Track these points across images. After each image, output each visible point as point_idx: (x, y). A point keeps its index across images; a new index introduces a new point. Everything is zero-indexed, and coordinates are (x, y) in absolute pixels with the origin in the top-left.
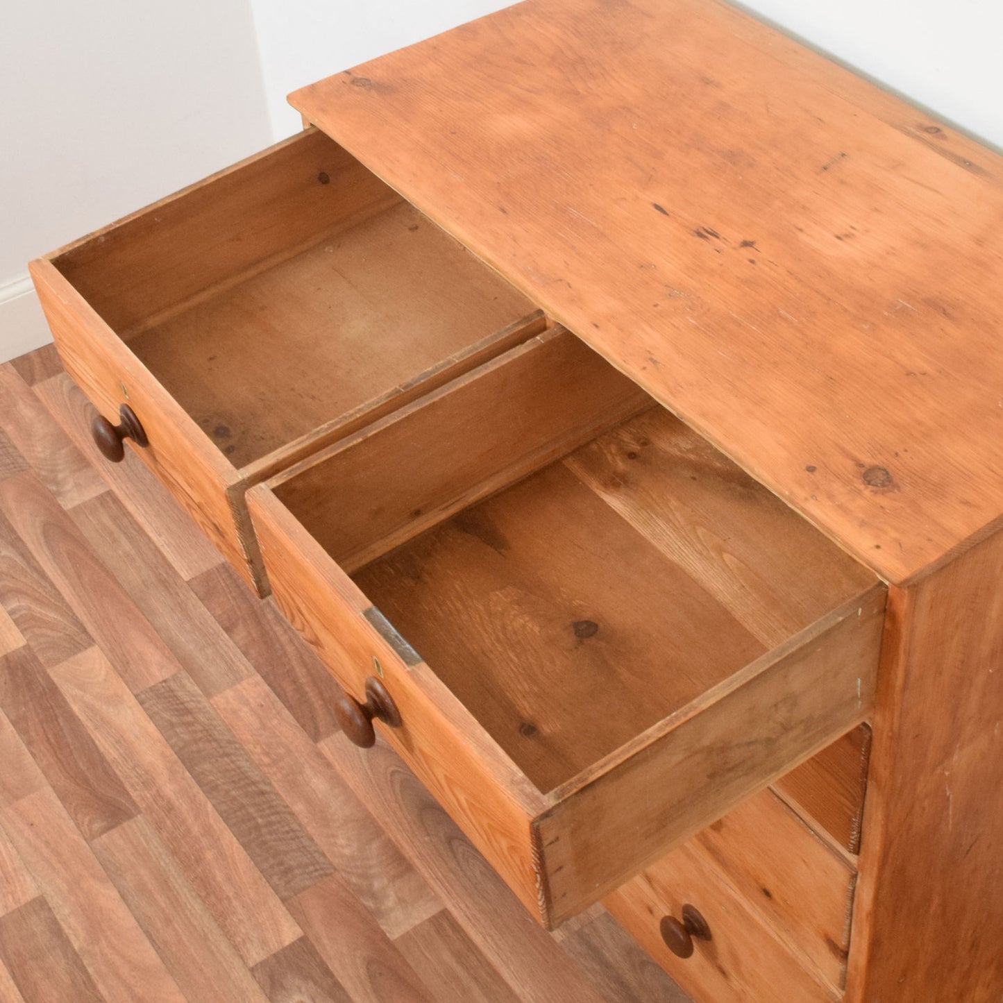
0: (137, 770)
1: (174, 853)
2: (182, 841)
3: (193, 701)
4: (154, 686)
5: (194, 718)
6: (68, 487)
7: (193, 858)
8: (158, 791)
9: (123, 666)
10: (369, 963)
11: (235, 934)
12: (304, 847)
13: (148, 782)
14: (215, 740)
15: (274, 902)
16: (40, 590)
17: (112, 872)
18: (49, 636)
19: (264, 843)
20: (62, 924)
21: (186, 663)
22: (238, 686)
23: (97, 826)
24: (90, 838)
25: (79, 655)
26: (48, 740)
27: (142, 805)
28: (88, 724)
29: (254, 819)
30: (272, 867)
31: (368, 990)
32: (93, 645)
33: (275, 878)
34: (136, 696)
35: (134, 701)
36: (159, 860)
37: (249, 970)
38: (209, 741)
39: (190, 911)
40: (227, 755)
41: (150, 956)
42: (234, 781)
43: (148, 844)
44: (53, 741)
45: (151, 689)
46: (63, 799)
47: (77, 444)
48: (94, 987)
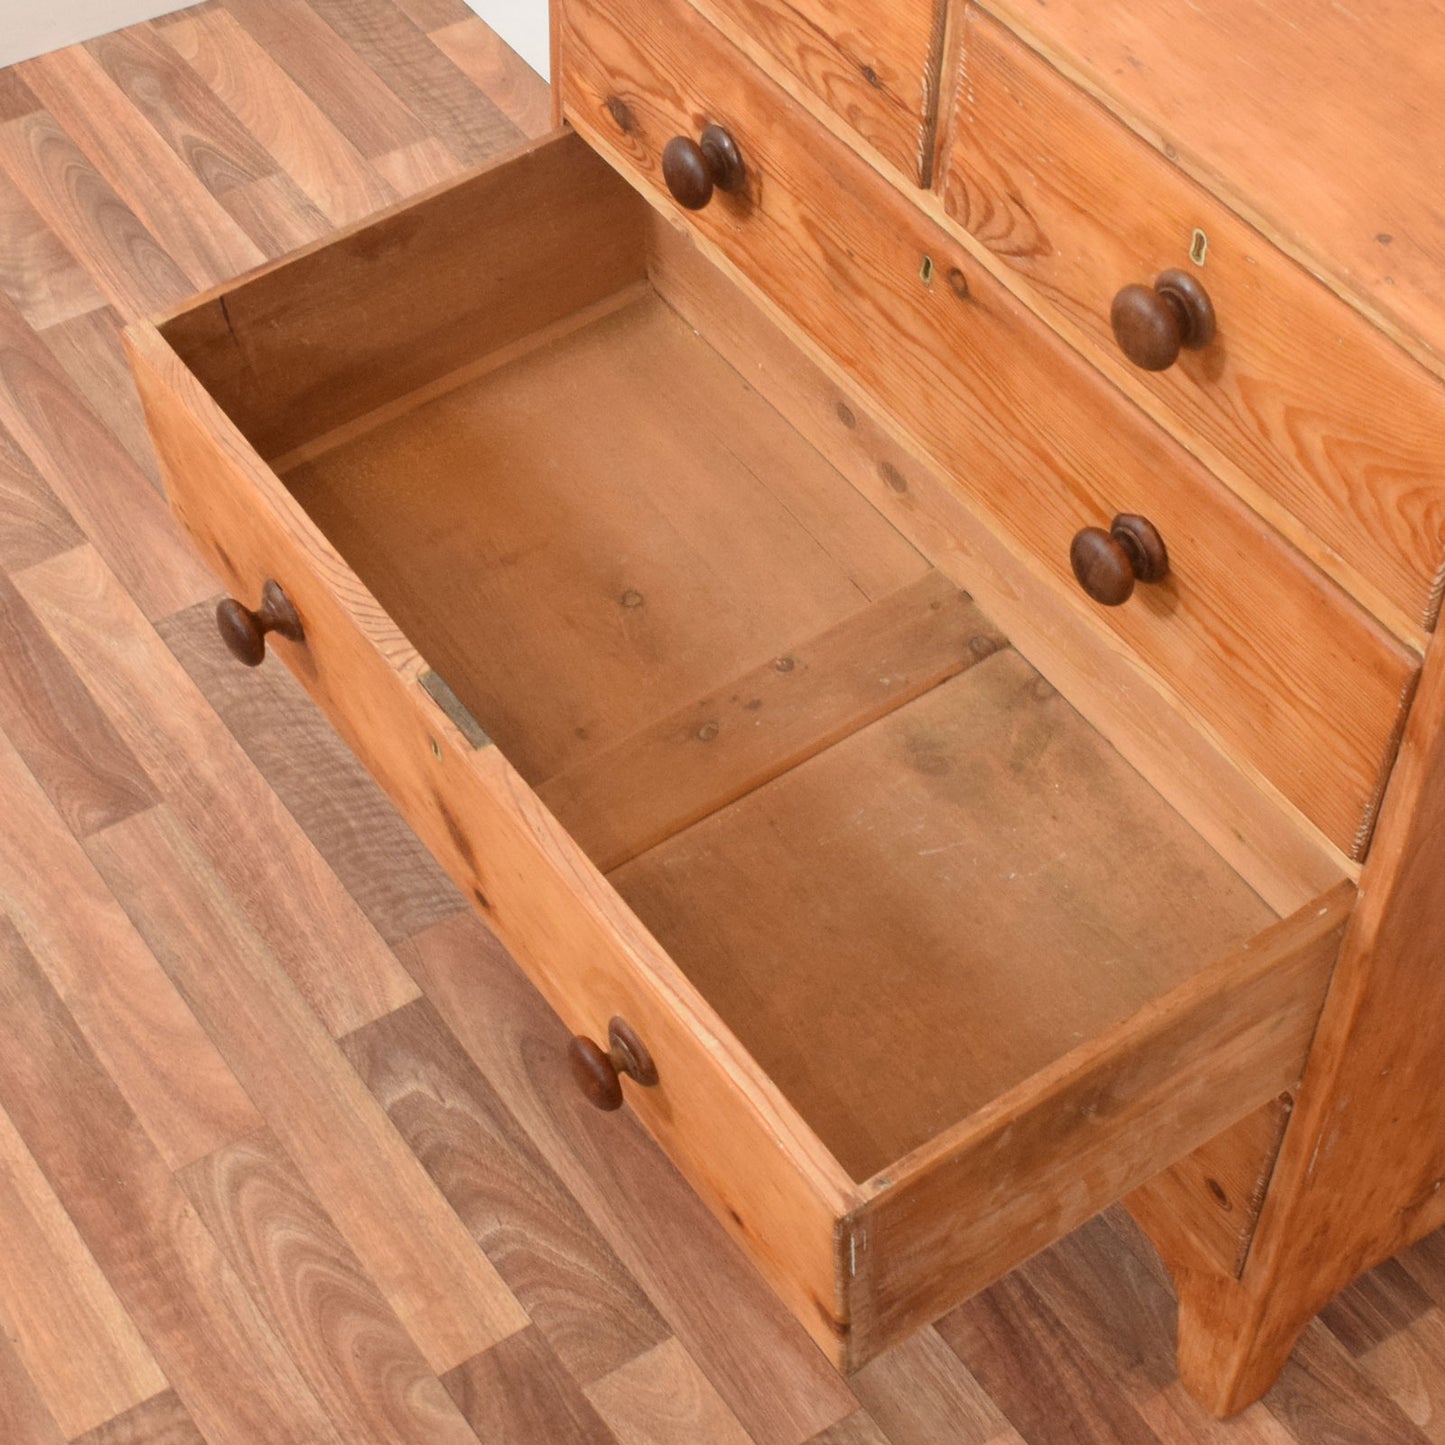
0: (157, 736)
1: (217, 863)
2: (230, 848)
4: (184, 611)
6: (40, 295)
7: (247, 873)
8: (190, 770)
9: (133, 577)
10: (525, 1042)
11: (314, 989)
12: (423, 866)
13: (175, 754)
14: (283, 700)
15: (376, 943)
17: (117, 886)
18: (10, 524)
19: (360, 857)
20: (40, 960)
23: (93, 816)
24: (83, 833)
25: (61, 557)
26: (12, 681)
27: (166, 790)
28: (77, 663)
29: (345, 821)
30: (372, 893)
31: (523, 1081)
32: (83, 543)
33: (378, 910)
34: (154, 625)
35: (151, 632)
36: (194, 872)
37: (336, 1041)
38: (274, 701)
39: (243, 950)
40: (301, 722)
41: (180, 1013)
42: (312, 763)
43: (175, 848)
44: (20, 684)
45: (179, 616)
46: (38, 772)
47: (54, 229)
48: (91, 1055)
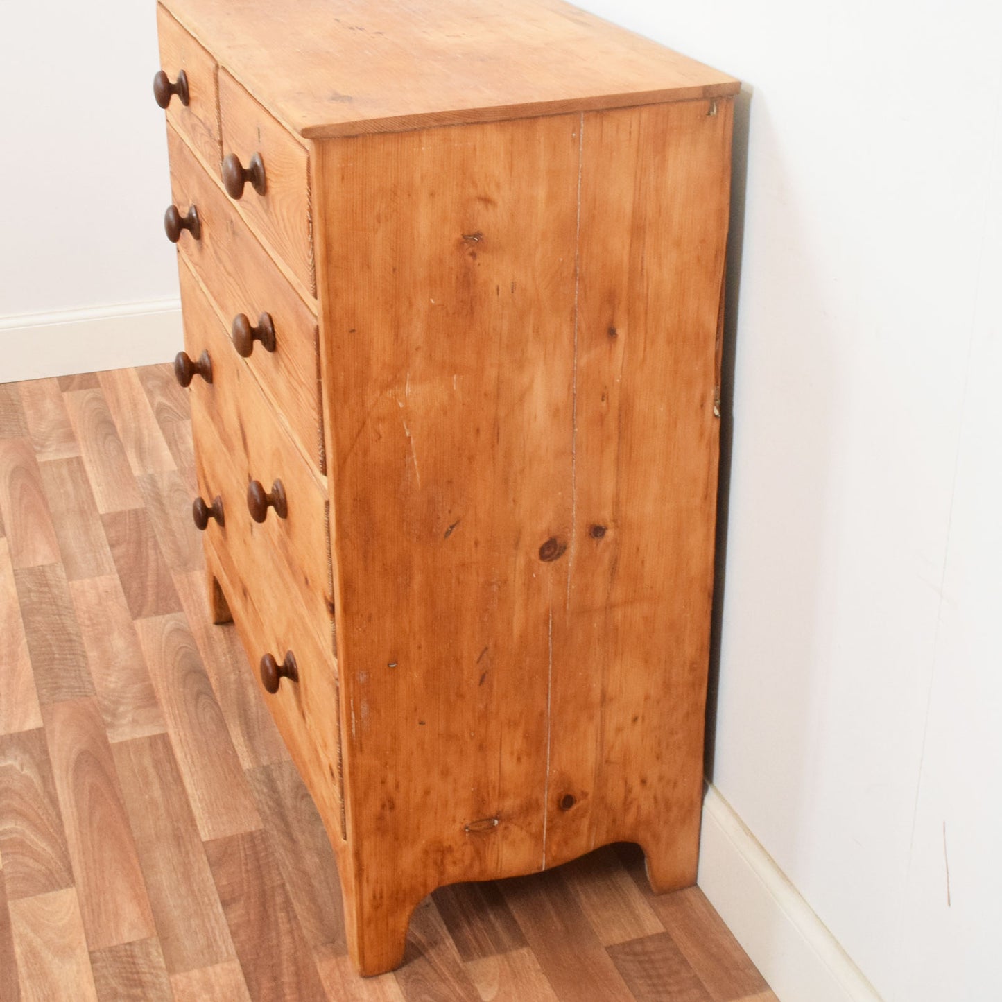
3: (152, 974)
4: (116, 947)
5: (144, 993)
6: (124, 722)
9: (92, 916)
16: (44, 817)
18: (28, 866)
21: (163, 931)
22: (210, 969)
25: (50, 894)
28: (22, 970)
32: (70, 887)
34: (91, 953)
35: (85, 957)
47: (153, 683)
